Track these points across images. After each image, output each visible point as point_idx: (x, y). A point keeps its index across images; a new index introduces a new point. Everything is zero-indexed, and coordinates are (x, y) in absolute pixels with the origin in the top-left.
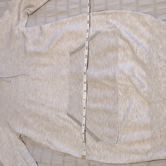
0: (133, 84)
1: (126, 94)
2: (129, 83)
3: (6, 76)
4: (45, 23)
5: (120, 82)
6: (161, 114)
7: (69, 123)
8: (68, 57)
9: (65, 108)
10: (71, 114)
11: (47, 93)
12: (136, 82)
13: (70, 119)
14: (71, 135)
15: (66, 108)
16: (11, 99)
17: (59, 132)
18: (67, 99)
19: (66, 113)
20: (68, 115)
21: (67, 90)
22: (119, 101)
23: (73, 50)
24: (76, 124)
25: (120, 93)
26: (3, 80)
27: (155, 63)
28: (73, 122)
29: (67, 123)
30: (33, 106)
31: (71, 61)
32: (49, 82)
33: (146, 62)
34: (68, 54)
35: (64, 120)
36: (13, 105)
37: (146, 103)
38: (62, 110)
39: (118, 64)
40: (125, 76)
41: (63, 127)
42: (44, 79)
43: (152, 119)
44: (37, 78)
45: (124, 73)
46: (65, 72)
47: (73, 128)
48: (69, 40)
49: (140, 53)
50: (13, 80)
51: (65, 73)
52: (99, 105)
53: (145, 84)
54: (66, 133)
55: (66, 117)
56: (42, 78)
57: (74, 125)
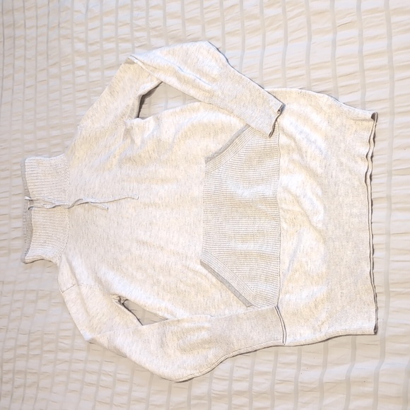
0: (303, 209)
1: (294, 226)
2: (297, 209)
3: (102, 201)
5: (283, 206)
6: (342, 260)
7: (204, 277)
9: (198, 253)
10: (206, 262)
11: (169, 228)
12: (307, 205)
13: (204, 271)
14: (206, 299)
15: (200, 252)
16: (108, 239)
17: (187, 294)
18: (202, 237)
19: (199, 261)
20: (202, 264)
21: (202, 222)
22: (282, 238)
23: (211, 154)
24: (214, 280)
25: (284, 225)
26: (96, 207)
27: (334, 174)
28: (210, 275)
29: (199, 279)
30: (146, 251)
31: (207, 173)
32: (172, 209)
33: (319, 171)
34: (203, 162)
35: (196, 272)
36: (112, 250)
37: (322, 241)
38: (193, 255)
39: (281, 177)
40: (291, 197)
41: (194, 285)
42: (164, 204)
43: (328, 267)
44: (152, 202)
45: (289, 192)
46: (197, 191)
47: (209, 287)
48: (204, 137)
49: (311, 157)
50: (112, 207)
52: (251, 246)
53: (321, 209)
54: (199, 296)
55: (199, 268)
56: (160, 202)
57: (212, 282)
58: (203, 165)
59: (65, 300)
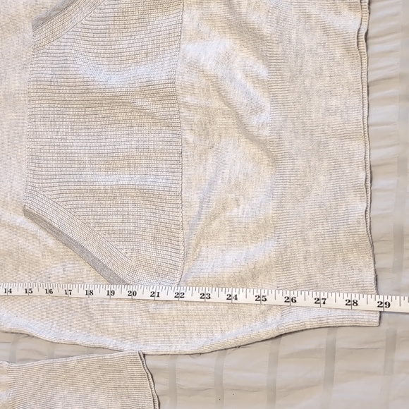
0: (228, 103)
1: (207, 136)
2: (216, 103)
5: (189, 99)
6: (308, 190)
7: (30, 238)
8: (27, 36)
9: (18, 194)
10: (35, 210)
12: (237, 97)
13: (32, 227)
15: (22, 192)
18: (24, 167)
19: (20, 210)
20: (28, 214)
21: (24, 138)
22: (184, 160)
23: (43, 12)
24: (51, 242)
25: (189, 137)
27: (294, 36)
28: (43, 234)
29: (21, 241)
31: (36, 48)
33: (267, 30)
34: (29, 27)
35: (14, 229)
37: (266, 161)
38: (8, 198)
39: (182, 47)
40: (204, 81)
41: (10, 254)
43: (280, 205)
45: (202, 72)
46: (17, 82)
47: (40, 255)
49: (249, 4)
51: (17, 84)
52: (125, 178)
53: (265, 102)
54: (21, 273)
55: (21, 220)
57: (45, 246)
58: (29, 34)
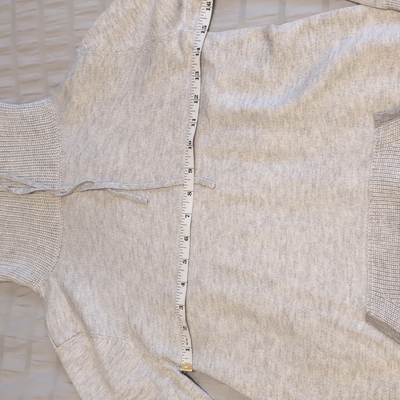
3: (134, 186)
4: (282, 19)
7: (374, 345)
8: (367, 131)
9: (360, 299)
11: (285, 246)
13: (376, 334)
14: (374, 386)
15: (364, 297)
16: (149, 257)
17: (331, 371)
18: (364, 269)
19: (361, 315)
20: (369, 319)
26: (123, 197)
28: (389, 343)
29: (363, 348)
30: (234, 286)
31: (380, 145)
32: (292, 210)
34: (370, 121)
35: (354, 335)
36: (159, 277)
41: (348, 358)
42: (274, 201)
44: (247, 195)
47: (386, 364)
48: (375, 74)
50: (156, 200)
51: (355, 181)
55: (362, 325)
56: (264, 196)
57: (392, 356)
58: (370, 130)
59: (63, 360)
